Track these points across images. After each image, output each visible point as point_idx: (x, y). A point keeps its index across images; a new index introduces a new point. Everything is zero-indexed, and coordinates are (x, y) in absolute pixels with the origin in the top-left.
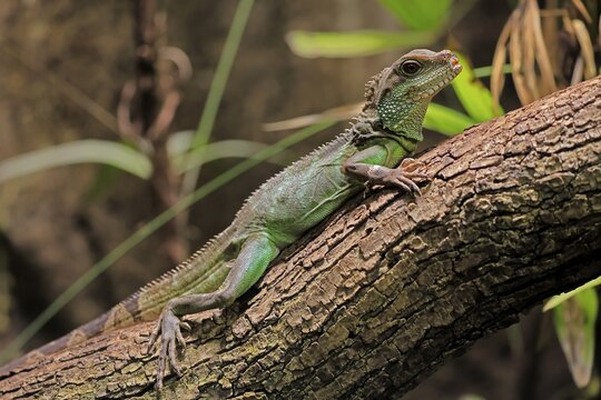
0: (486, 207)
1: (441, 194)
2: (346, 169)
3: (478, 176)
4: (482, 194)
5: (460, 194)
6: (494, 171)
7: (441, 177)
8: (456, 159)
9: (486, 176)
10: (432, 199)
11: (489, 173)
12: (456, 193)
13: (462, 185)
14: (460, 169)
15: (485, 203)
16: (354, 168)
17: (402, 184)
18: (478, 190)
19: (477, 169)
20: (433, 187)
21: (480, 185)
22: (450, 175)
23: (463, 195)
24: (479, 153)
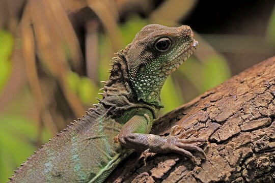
0: (267, 163)
1: (223, 156)
2: (126, 140)
3: (253, 137)
4: (261, 152)
5: (241, 155)
6: (266, 131)
7: (214, 141)
8: (221, 123)
9: (261, 136)
10: (216, 161)
11: (263, 133)
12: (237, 153)
13: (241, 146)
14: (232, 132)
15: (266, 160)
16: (133, 138)
17: (183, 150)
18: (257, 150)
19: (250, 131)
20: (211, 150)
21: (258, 145)
22: (224, 138)
23: (244, 155)
24: (245, 117)
